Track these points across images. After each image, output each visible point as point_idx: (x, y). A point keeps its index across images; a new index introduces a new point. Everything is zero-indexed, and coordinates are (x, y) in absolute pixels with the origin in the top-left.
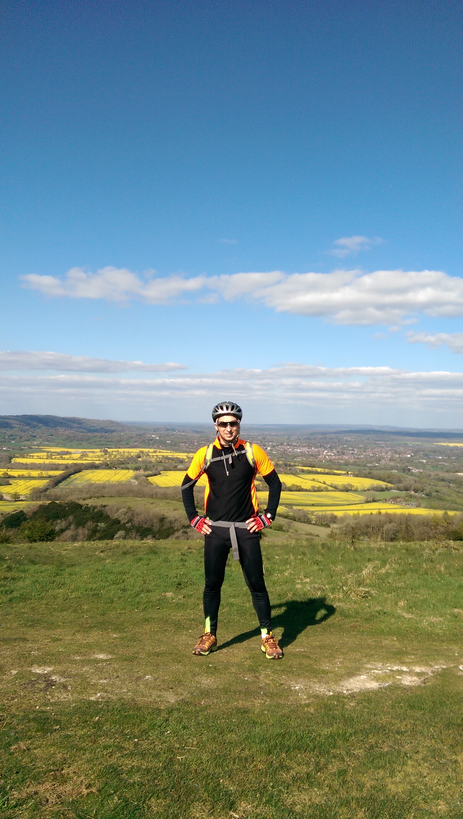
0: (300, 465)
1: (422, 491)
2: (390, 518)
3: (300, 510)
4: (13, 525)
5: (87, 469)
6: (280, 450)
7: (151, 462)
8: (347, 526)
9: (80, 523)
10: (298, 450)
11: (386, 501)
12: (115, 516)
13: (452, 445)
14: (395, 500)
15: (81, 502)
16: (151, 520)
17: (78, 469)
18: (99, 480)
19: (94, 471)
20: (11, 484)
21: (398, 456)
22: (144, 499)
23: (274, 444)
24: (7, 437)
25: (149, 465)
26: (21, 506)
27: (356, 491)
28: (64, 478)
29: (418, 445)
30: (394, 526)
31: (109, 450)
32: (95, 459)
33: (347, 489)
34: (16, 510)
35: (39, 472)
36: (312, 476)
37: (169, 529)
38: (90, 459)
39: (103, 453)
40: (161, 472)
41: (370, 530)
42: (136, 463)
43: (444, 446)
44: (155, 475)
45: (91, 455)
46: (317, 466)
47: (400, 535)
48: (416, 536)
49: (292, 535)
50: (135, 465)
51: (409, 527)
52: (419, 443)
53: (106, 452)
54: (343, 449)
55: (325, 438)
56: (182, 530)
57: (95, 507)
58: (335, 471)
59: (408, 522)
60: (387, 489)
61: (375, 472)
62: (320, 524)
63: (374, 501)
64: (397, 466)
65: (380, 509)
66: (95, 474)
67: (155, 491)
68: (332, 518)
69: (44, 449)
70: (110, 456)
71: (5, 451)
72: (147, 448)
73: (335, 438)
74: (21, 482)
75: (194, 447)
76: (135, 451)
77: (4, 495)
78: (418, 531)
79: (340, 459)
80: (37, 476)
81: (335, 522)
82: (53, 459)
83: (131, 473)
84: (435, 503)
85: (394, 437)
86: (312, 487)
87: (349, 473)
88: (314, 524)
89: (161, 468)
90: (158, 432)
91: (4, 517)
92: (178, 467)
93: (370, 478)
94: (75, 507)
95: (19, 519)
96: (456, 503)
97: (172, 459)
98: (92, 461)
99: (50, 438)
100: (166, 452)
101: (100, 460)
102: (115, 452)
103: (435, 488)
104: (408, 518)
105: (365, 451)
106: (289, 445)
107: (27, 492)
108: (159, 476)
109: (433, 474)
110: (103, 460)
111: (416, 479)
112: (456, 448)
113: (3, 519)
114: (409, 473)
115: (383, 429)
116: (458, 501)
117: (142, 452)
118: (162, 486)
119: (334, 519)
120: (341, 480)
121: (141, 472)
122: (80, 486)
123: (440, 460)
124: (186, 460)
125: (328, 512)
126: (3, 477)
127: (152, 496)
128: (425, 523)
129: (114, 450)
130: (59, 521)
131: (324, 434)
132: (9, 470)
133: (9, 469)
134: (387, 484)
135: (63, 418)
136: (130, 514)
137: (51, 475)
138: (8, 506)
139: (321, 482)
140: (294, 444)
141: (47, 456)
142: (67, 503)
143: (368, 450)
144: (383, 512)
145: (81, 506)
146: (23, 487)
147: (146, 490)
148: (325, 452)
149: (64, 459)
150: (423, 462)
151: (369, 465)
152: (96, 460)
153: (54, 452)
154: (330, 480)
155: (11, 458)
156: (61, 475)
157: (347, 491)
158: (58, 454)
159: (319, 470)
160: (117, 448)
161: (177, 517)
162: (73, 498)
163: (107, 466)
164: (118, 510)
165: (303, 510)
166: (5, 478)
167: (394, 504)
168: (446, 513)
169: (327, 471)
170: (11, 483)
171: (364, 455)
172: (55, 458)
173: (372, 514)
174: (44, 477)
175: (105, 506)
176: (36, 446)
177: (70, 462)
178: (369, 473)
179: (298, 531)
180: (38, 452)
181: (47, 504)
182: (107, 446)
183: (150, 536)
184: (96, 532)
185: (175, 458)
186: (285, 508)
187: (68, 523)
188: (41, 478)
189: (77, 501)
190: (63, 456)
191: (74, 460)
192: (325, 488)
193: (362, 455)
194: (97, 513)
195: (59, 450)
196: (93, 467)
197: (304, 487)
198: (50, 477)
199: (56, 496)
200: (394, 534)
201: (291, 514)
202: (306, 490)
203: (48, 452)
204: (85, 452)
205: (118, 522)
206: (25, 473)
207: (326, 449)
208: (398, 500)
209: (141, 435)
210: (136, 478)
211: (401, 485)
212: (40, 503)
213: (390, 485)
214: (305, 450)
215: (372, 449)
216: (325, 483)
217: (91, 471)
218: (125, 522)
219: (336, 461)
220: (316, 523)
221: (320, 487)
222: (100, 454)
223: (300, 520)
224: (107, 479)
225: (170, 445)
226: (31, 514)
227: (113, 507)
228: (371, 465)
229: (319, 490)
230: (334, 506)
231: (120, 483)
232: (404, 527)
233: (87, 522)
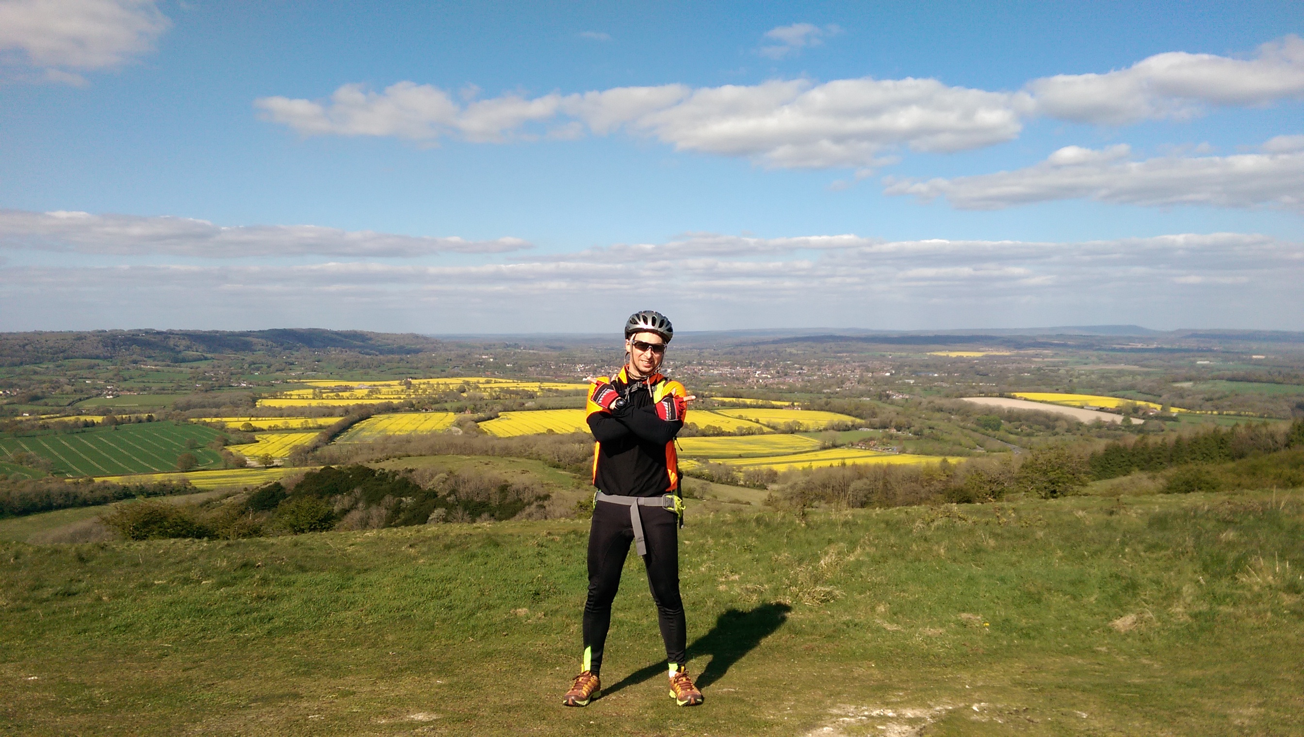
0: (720, 395)
1: (909, 428)
2: (859, 472)
3: (720, 464)
4: (266, 506)
5: (379, 413)
6: (686, 373)
7: (482, 399)
8: (793, 487)
9: (373, 499)
10: (716, 372)
11: (852, 445)
12: (429, 486)
13: (954, 355)
14: (866, 443)
15: (373, 466)
16: (487, 490)
17: (365, 414)
18: (400, 430)
19: (392, 415)
20: (258, 442)
21: (870, 375)
22: (474, 457)
23: (678, 363)
24: (246, 366)
25: (478, 403)
26: (277, 475)
27: (806, 431)
28: (343, 428)
29: (901, 357)
30: (865, 484)
31: (414, 382)
32: (392, 397)
33: (791, 430)
34: (268, 483)
35: (303, 420)
36: (737, 412)
37: (515, 502)
38: (383, 397)
39: (404, 387)
40: (500, 414)
41: (829, 491)
42: (459, 400)
43: (941, 357)
44: (490, 418)
45: (384, 390)
46: (745, 395)
47: (875, 498)
48: (900, 498)
49: (709, 503)
50: (456, 405)
51: (888, 484)
52: (904, 354)
53: (409, 385)
54: (785, 367)
55: (757, 352)
56: (535, 504)
57: (395, 473)
58: (774, 403)
59: (887, 477)
60: (855, 427)
61: (836, 402)
62: (751, 485)
63: (835, 446)
64: (870, 391)
65: (844, 459)
66: (393, 420)
67: (490, 443)
68: (770, 475)
69: (308, 384)
70: (416, 391)
71: (244, 388)
72: (475, 377)
73: (773, 351)
74: (274, 438)
75: (551, 373)
76: (455, 383)
77: (247, 458)
78: (902, 489)
79: (782, 384)
80: (300, 426)
81: (774, 482)
82: (323, 399)
83: (451, 417)
84: (929, 446)
85: (865, 345)
86: (738, 428)
87: (795, 404)
88: (742, 486)
89: (499, 407)
90: (492, 351)
91: (249, 494)
92: (526, 405)
93: (827, 411)
94: (364, 474)
95: (273, 495)
96: (960, 445)
97: (516, 393)
98: (387, 401)
99: (317, 365)
100: (506, 382)
101: (400, 398)
102: (424, 384)
103: (929, 423)
104: (887, 472)
105: (819, 370)
106: (700, 364)
107: (285, 452)
108: (496, 419)
109: (925, 401)
110: (404, 398)
111: (899, 409)
112: (960, 359)
113: (248, 497)
114: (889, 401)
115: (848, 334)
116: (963, 441)
117: (468, 383)
118: (502, 436)
119: (773, 476)
120: (783, 417)
121: (468, 415)
122: (370, 441)
123: (935, 379)
124: (538, 394)
125: (764, 467)
126: (244, 431)
127: (486, 453)
128: (913, 477)
129: (422, 381)
130: (339, 497)
131: (755, 344)
132: (252, 419)
133: (252, 417)
134: (853, 419)
135: (337, 333)
136: (452, 481)
137: (323, 424)
138: (255, 476)
139: (751, 421)
140: (709, 362)
141: (314, 394)
142: (350, 469)
143: (824, 368)
144: (849, 462)
145: (373, 472)
146: (278, 445)
147: (477, 443)
148: (758, 372)
149: (342, 398)
150: (909, 384)
151: (825, 391)
152: (394, 398)
153: (324, 388)
154: (766, 416)
155: (254, 400)
156: (338, 424)
157: (792, 433)
158: (332, 390)
159: (748, 401)
160: (426, 378)
161: (528, 483)
162: (359, 460)
163: (412, 407)
164: (432, 476)
165: (724, 464)
166: (247, 431)
167: (865, 449)
168: (945, 461)
169: (760, 402)
170: (257, 439)
171: (819, 375)
172: (328, 397)
173: (831, 466)
174: (310, 428)
175: (411, 471)
176: (295, 378)
177: (352, 403)
178: (827, 404)
179: (718, 497)
180: (298, 389)
181: (318, 471)
182: (411, 375)
183: (485, 515)
184: (399, 513)
185: (520, 391)
186: (696, 463)
187: (353, 499)
188: (307, 429)
189: (366, 465)
190: (340, 394)
191: (358, 399)
192: (758, 429)
193: (815, 375)
194: (399, 481)
195: (333, 384)
196: (390, 409)
197: (725, 429)
198: (320, 427)
199: (331, 457)
200: (866, 496)
201: (706, 471)
202: (729, 434)
203: (314, 388)
204: (375, 386)
205: (433, 494)
206: (279, 422)
207: (759, 368)
208: (872, 443)
209: (464, 356)
210: (459, 424)
211: (875, 419)
212: (307, 469)
213: (858, 421)
214: (726, 370)
215: (831, 366)
216: (757, 422)
217: (386, 416)
218: (445, 494)
219: (775, 386)
220: (746, 483)
221: (750, 428)
222: (399, 388)
223: (720, 481)
224: (413, 427)
225: (513, 370)
226: (293, 488)
227: (425, 471)
228: (828, 391)
229: (750, 432)
230: (773, 456)
231: (434, 434)
232: (880, 484)
233: (384, 496)
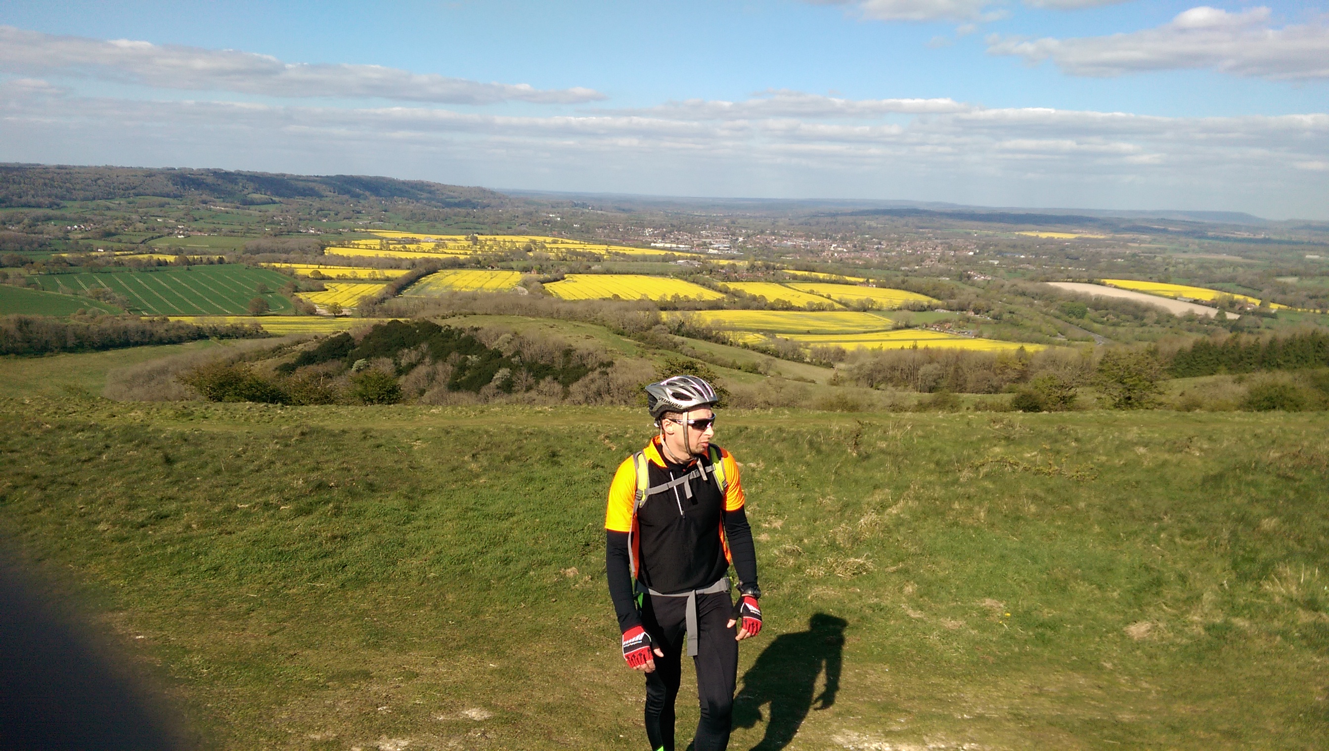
0: (790, 267)
1: (987, 312)
2: (930, 356)
3: (787, 340)
4: (335, 355)
5: (446, 268)
6: (758, 243)
7: (548, 259)
8: (860, 368)
9: (439, 355)
10: (789, 243)
11: (926, 327)
12: (493, 346)
13: (1044, 235)
14: (941, 325)
15: (439, 322)
16: (551, 353)
17: (431, 268)
18: (466, 287)
19: (458, 271)
20: (327, 290)
21: (952, 253)
22: (539, 319)
23: (750, 232)
24: (314, 212)
25: (545, 263)
26: (347, 325)
27: (879, 310)
28: (411, 281)
29: (987, 236)
30: (936, 369)
31: (480, 237)
32: (458, 252)
33: (864, 308)
34: (338, 332)
35: (370, 271)
36: (808, 286)
37: (579, 367)
38: (450, 251)
39: (471, 243)
40: (566, 276)
41: (897, 374)
42: (525, 260)
43: (1031, 237)
44: (556, 280)
45: (451, 244)
46: (818, 269)
47: (944, 383)
48: (970, 385)
49: (773, 380)
50: (523, 264)
51: (960, 370)
52: (991, 233)
53: (475, 241)
54: (864, 241)
55: (835, 223)
56: (599, 370)
57: (461, 331)
58: (848, 278)
59: (959, 363)
60: (931, 308)
61: (913, 281)
62: (818, 363)
63: (908, 327)
64: (950, 270)
65: (916, 340)
66: (459, 276)
67: (555, 306)
68: (838, 354)
69: (375, 234)
70: (482, 247)
71: (313, 235)
72: (542, 236)
73: (851, 224)
74: (342, 287)
75: (619, 236)
76: (521, 241)
77: (316, 306)
78: (973, 376)
79: (858, 259)
80: (367, 277)
81: (841, 360)
82: (390, 250)
83: (517, 277)
84: (1007, 331)
85: (950, 221)
86: (808, 303)
87: (871, 280)
88: (808, 363)
89: (565, 269)
90: (560, 210)
91: (319, 342)
92: (593, 268)
93: (903, 289)
94: (431, 330)
95: (342, 346)
96: (1040, 331)
97: (583, 255)
98: (453, 256)
99: (384, 215)
100: (573, 243)
101: (466, 254)
102: (490, 240)
103: (1009, 307)
104: (960, 357)
105: (898, 246)
106: (773, 234)
107: (353, 302)
108: (562, 281)
109: (1007, 284)
110: (470, 254)
111: (980, 291)
112: (1051, 241)
113: (318, 345)
114: (969, 282)
115: (932, 209)
116: (1044, 328)
117: (534, 242)
118: (567, 298)
119: (841, 355)
120: (856, 293)
121: (533, 275)
122: (437, 296)
123: (1022, 261)
124: (605, 257)
125: (832, 345)
126: (313, 279)
127: (551, 315)
128: (987, 363)
129: (489, 237)
130: (406, 351)
131: (834, 215)
132: (321, 266)
133: (321, 264)
134: (930, 299)
135: (404, 183)
136: (516, 342)
137: (390, 276)
138: (324, 324)
139: (823, 296)
140: (783, 232)
141: (382, 245)
142: (416, 323)
143: (904, 243)
144: (921, 345)
145: (439, 328)
146: (346, 295)
147: (542, 304)
148: (833, 245)
149: (409, 251)
150: (993, 264)
151: (903, 268)
152: (460, 254)
153: (392, 239)
154: (838, 292)
155: (323, 248)
156: (405, 277)
157: (865, 311)
158: (399, 242)
159: (821, 276)
160: (492, 234)
161: (592, 349)
162: (426, 315)
163: (479, 264)
164: (498, 336)
165: (792, 340)
166: (316, 279)
167: (940, 331)
168: (1022, 349)
169: (834, 277)
170: (326, 287)
171: (898, 251)
172: (395, 248)
173: (902, 348)
174: (377, 279)
175: (477, 329)
176: (363, 227)
177: (419, 256)
178: (903, 282)
179: (782, 373)
180: (366, 238)
181: (386, 324)
182: (477, 231)
183: (549, 378)
184: (464, 370)
185: (586, 253)
186: (763, 337)
187: (420, 354)
188: (374, 280)
189: (433, 321)
190: (407, 246)
191: (424, 252)
192: (829, 305)
193: (893, 251)
194: (465, 339)
195: (399, 235)
196: (456, 265)
197: (795, 303)
198: (388, 279)
199: (398, 310)
200: (935, 381)
201: (772, 346)
202: (799, 309)
203: (382, 239)
204: (441, 240)
205: (498, 354)
206: (347, 272)
207: (835, 240)
208: (947, 326)
209: (531, 214)
210: (525, 284)
211: (954, 301)
212: (375, 321)
213: (935, 301)
214: (800, 242)
215: (911, 242)
216: (829, 297)
217: (452, 271)
218: (510, 354)
219: (850, 261)
220: (812, 361)
221: (821, 304)
222: (465, 244)
223: (786, 357)
224: (479, 285)
225: (580, 231)
226: (361, 339)
227: (491, 330)
228: (907, 268)
229: (820, 308)
230: (842, 334)
231: (499, 293)
232: (951, 369)
233: (450, 352)
